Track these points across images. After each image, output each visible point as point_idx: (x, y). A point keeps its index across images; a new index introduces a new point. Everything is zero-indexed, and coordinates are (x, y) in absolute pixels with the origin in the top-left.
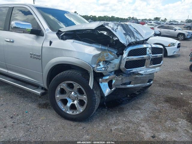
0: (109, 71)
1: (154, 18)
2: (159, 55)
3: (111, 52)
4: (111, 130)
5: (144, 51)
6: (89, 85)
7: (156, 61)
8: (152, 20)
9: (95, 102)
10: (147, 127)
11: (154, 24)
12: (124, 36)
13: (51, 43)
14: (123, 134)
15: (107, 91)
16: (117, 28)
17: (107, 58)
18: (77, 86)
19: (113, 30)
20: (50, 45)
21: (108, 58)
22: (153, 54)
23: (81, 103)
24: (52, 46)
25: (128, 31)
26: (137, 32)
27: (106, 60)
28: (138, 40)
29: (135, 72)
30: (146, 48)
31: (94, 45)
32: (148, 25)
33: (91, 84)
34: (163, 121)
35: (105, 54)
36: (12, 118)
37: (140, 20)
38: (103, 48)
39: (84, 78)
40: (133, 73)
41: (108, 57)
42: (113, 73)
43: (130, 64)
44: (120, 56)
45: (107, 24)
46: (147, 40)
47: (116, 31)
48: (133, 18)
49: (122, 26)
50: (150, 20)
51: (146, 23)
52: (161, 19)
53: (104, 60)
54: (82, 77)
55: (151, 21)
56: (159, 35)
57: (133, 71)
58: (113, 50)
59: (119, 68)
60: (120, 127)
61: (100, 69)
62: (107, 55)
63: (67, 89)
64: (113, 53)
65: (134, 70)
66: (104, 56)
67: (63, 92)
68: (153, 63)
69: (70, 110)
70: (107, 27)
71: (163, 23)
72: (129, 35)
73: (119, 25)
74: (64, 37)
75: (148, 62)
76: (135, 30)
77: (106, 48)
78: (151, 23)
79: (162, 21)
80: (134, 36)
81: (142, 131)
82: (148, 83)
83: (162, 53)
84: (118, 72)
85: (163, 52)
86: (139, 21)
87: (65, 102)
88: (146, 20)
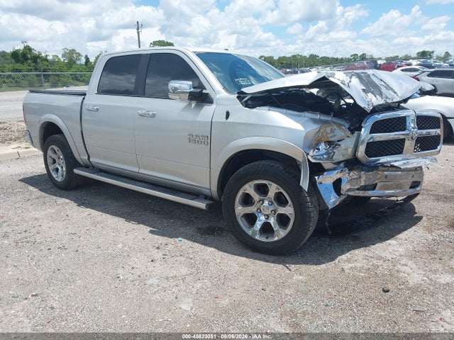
0: (336, 161)
1: (418, 53)
2: (433, 132)
3: (339, 125)
4: (343, 270)
5: (400, 124)
6: (301, 184)
7: (426, 144)
8: (414, 59)
9: (310, 217)
10: (414, 266)
11: (417, 67)
12: (363, 94)
13: (228, 115)
14: (367, 275)
15: (332, 200)
16: (350, 82)
17: (331, 137)
18: (274, 189)
19: (344, 84)
20: (227, 117)
21: (334, 136)
22: (419, 129)
23: (283, 220)
24: (229, 120)
25: (370, 86)
26: (388, 87)
27: (330, 139)
28: (389, 101)
29: (385, 163)
30: (405, 118)
31: (306, 114)
32: (402, 70)
33: (305, 184)
34: (446, 258)
35: (328, 129)
36: (158, 248)
37: (380, 59)
38: (324, 118)
39: (287, 174)
40: (382, 165)
41: (333, 134)
42: (342, 165)
43: (375, 149)
44: (356, 133)
45: (333, 75)
46: (405, 101)
47: (349, 86)
48: (363, 57)
49: (359, 76)
50: (407, 58)
51: (398, 67)
52: (435, 55)
53: (326, 139)
54: (284, 172)
55: (411, 61)
56: (433, 93)
57: (381, 161)
58: (342, 122)
59: (355, 155)
60: (359, 265)
61: (319, 157)
62: (332, 131)
63: (256, 197)
64: (343, 127)
65: (383, 159)
66: (327, 133)
67: (247, 200)
68: (420, 147)
69: (261, 234)
70: (331, 79)
71: (442, 63)
72: (373, 93)
73: (353, 75)
74: (249, 102)
75: (409, 145)
76: (383, 83)
77: (330, 119)
78: (410, 65)
79: (439, 58)
80: (381, 94)
81: (404, 273)
82: (412, 190)
83: (439, 127)
84: (352, 163)
85: (442, 125)
86: (379, 62)
87: (251, 219)
88: (396, 58)
